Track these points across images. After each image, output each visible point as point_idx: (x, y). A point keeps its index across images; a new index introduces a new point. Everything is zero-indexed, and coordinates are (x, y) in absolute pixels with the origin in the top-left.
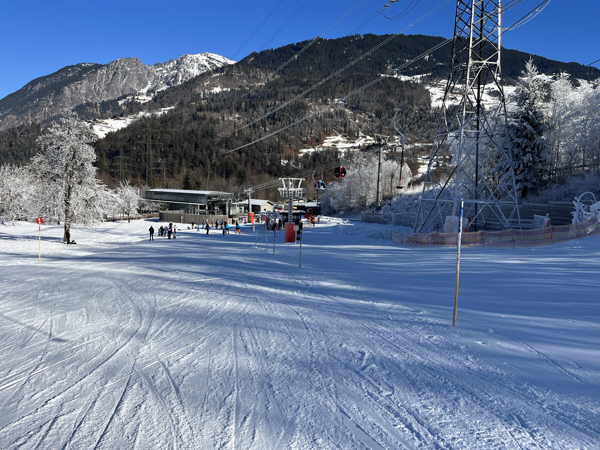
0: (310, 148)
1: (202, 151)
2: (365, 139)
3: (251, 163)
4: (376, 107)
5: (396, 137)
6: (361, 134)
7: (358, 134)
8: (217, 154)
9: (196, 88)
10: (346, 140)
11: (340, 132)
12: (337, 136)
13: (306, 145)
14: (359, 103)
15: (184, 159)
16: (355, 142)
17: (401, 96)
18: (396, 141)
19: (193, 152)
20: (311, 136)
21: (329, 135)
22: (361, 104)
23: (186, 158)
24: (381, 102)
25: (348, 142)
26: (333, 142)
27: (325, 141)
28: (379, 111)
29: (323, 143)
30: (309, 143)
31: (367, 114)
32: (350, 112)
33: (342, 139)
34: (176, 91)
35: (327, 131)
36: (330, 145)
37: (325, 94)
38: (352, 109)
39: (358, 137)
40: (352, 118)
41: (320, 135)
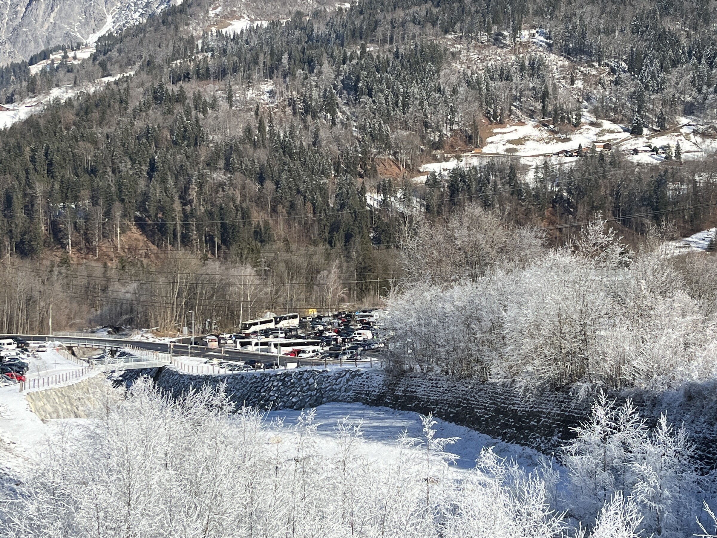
0: (447, 160)
1: (164, 181)
2: (598, 130)
3: (288, 204)
4: (629, 46)
5: (683, 120)
6: (587, 117)
7: (579, 116)
8: (201, 186)
9: (188, 24)
10: (545, 134)
11: (531, 115)
12: (521, 123)
13: (438, 153)
14: (584, 37)
15: (117, 204)
16: (569, 139)
17: (699, 15)
18: (683, 130)
19: (142, 184)
20: (451, 130)
21: (501, 123)
22: (590, 39)
23: (122, 201)
24: (643, 32)
25: (551, 140)
26: (510, 142)
27: (489, 140)
28: (638, 54)
29: (483, 144)
30: (447, 147)
31: (607, 65)
32: (560, 63)
33: (535, 133)
34: (141, 35)
35: (495, 113)
36: (501, 149)
37: (496, 21)
38: (567, 52)
39: (577, 125)
40: (564, 78)
41: (475, 126)
